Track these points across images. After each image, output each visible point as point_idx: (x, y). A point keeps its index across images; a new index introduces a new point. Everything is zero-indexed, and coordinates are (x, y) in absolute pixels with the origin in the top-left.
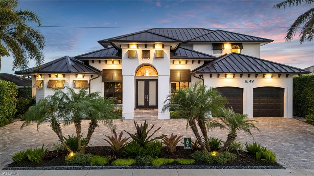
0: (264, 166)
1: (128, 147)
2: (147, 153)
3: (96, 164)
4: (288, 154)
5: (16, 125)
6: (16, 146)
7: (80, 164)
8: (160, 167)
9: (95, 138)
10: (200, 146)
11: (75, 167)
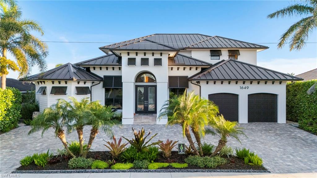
0: (251, 170)
1: (126, 153)
2: (144, 158)
3: (97, 168)
4: (275, 159)
5: (21, 130)
6: (22, 150)
7: (83, 168)
8: (155, 171)
9: (96, 143)
10: (193, 151)
11: (78, 170)
